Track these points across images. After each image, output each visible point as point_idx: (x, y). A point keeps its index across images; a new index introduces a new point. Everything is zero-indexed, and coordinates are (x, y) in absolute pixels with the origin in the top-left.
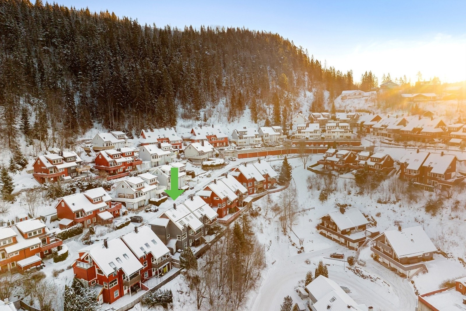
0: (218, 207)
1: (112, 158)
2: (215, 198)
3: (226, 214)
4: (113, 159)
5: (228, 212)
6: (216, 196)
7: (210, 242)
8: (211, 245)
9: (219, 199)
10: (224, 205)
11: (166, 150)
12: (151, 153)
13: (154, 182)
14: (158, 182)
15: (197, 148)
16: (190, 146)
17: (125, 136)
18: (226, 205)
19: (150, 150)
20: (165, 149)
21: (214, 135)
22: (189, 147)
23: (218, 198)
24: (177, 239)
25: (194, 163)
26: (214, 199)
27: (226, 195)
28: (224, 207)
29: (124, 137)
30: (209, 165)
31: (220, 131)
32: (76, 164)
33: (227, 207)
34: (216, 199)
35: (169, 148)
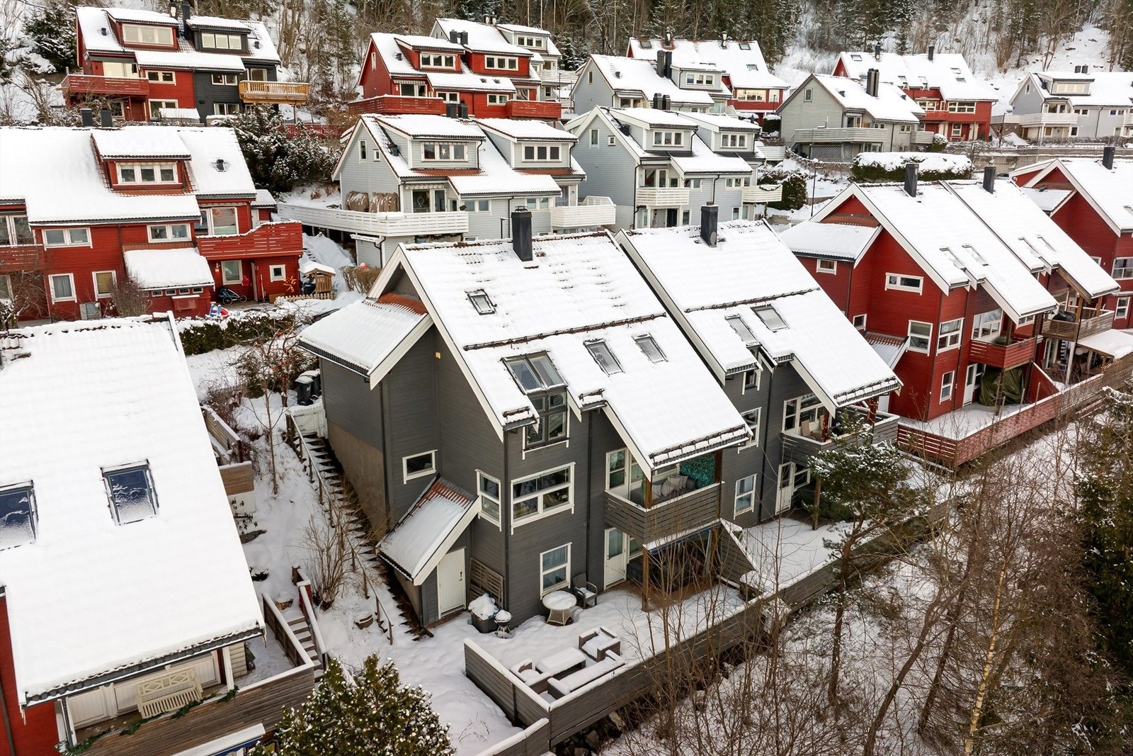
0: (907, 346)
1: (412, 65)
2: (894, 282)
3: (955, 404)
4: (418, 69)
5: (969, 391)
6: (907, 264)
7: (783, 594)
8: (790, 619)
9: (919, 290)
10: (954, 340)
11: (690, 86)
12: (616, 83)
13: (548, 163)
14: (579, 170)
15: (842, 93)
16: (812, 85)
17: (549, 41)
18: (968, 343)
19: (618, 74)
20: (690, 81)
21: (930, 86)
22: (803, 94)
23: (916, 283)
24: (477, 508)
25: (816, 160)
26: (888, 286)
27: (978, 272)
28: (949, 347)
29: (543, 47)
30: (889, 168)
31: (960, 76)
32: (241, 66)
33: (967, 355)
34: (899, 287)
35: (709, 82)
